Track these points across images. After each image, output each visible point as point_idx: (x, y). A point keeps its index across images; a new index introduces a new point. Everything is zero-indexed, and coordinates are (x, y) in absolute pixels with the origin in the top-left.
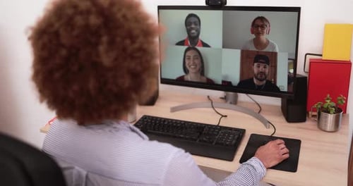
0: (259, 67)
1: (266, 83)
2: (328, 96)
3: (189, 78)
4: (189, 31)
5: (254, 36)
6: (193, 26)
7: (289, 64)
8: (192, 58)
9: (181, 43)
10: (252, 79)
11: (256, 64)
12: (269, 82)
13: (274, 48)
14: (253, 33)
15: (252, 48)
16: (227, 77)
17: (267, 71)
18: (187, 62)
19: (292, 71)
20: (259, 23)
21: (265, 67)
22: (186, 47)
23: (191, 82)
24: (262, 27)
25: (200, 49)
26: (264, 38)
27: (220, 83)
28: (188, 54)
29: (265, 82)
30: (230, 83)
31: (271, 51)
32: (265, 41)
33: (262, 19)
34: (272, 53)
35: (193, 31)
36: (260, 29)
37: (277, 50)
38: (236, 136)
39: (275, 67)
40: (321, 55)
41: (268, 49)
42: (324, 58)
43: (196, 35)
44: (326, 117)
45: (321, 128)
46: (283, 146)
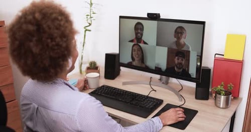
0: (178, 59)
1: (183, 71)
2: (223, 83)
3: (134, 63)
4: (136, 34)
5: (176, 39)
6: (139, 31)
7: (197, 59)
8: (136, 50)
9: (132, 41)
10: (174, 67)
11: (176, 58)
12: (184, 70)
13: (189, 48)
14: (175, 37)
15: (175, 47)
16: (158, 64)
17: (183, 62)
18: (134, 53)
19: (199, 64)
20: (179, 30)
21: (182, 60)
22: (133, 43)
23: (136, 66)
24: (182, 33)
25: (142, 45)
26: (182, 41)
27: (154, 68)
28: (134, 48)
29: (181, 70)
30: (160, 69)
31: (186, 50)
32: (183, 43)
33: (181, 28)
34: (187, 51)
35: (139, 35)
36: (180, 35)
37: (190, 50)
38: (155, 104)
39: (188, 60)
40: (223, 55)
41: (185, 49)
42: (225, 57)
43: (140, 37)
44: (220, 98)
45: (217, 105)
46: (180, 112)
